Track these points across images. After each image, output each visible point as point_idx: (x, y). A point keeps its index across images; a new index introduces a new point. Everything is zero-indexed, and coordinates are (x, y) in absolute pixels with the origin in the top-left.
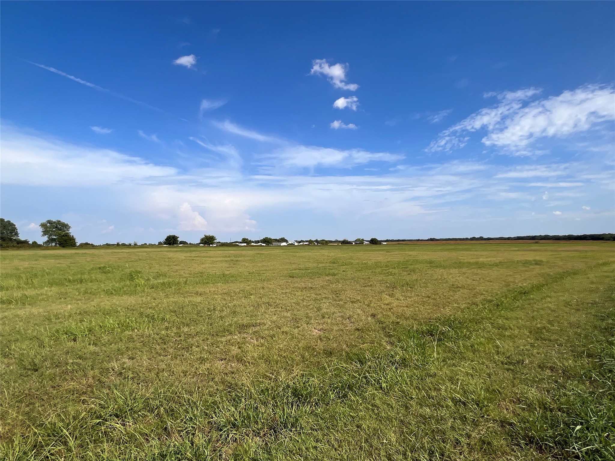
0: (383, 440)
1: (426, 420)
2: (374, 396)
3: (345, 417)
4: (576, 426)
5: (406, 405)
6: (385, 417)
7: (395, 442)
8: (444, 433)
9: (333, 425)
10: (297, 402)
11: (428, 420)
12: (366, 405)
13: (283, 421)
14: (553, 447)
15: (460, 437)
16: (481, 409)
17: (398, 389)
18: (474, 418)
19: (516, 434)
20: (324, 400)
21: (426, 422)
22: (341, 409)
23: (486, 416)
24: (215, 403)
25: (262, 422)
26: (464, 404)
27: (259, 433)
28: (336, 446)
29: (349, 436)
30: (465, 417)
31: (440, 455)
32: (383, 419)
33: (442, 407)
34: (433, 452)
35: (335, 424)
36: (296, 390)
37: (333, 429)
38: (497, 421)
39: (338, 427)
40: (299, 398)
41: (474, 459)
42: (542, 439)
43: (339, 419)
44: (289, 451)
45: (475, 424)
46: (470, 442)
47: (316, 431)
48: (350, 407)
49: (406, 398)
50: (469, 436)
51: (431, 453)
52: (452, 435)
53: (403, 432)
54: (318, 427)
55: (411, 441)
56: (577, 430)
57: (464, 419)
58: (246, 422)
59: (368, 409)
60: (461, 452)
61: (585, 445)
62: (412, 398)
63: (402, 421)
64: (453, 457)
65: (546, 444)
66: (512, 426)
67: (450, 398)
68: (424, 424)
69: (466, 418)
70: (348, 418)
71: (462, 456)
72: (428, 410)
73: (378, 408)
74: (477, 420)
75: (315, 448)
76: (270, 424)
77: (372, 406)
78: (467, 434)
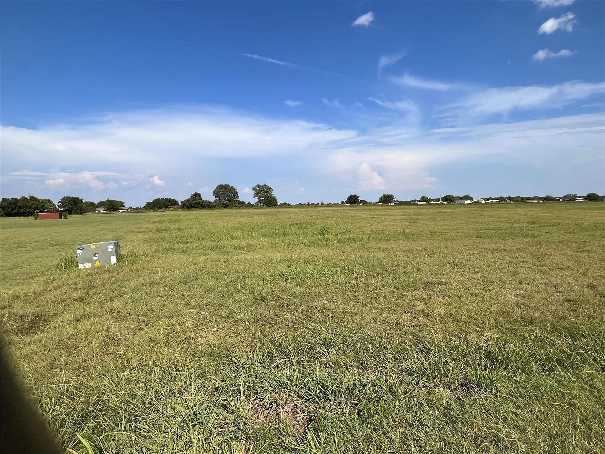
3: (552, 391)
9: (536, 396)
10: (491, 365)
12: (582, 385)
13: (476, 380)
20: (524, 369)
22: (547, 381)
24: (404, 349)
25: (452, 377)
27: (449, 386)
28: (542, 419)
29: (557, 412)
35: (540, 395)
36: (489, 353)
37: (536, 400)
39: (542, 400)
40: (493, 362)
43: (544, 391)
44: (485, 409)
47: (515, 397)
48: (559, 382)
54: (518, 395)
58: (436, 373)
59: (584, 389)
70: (556, 393)
75: (516, 414)
76: (461, 380)
77: (590, 386)
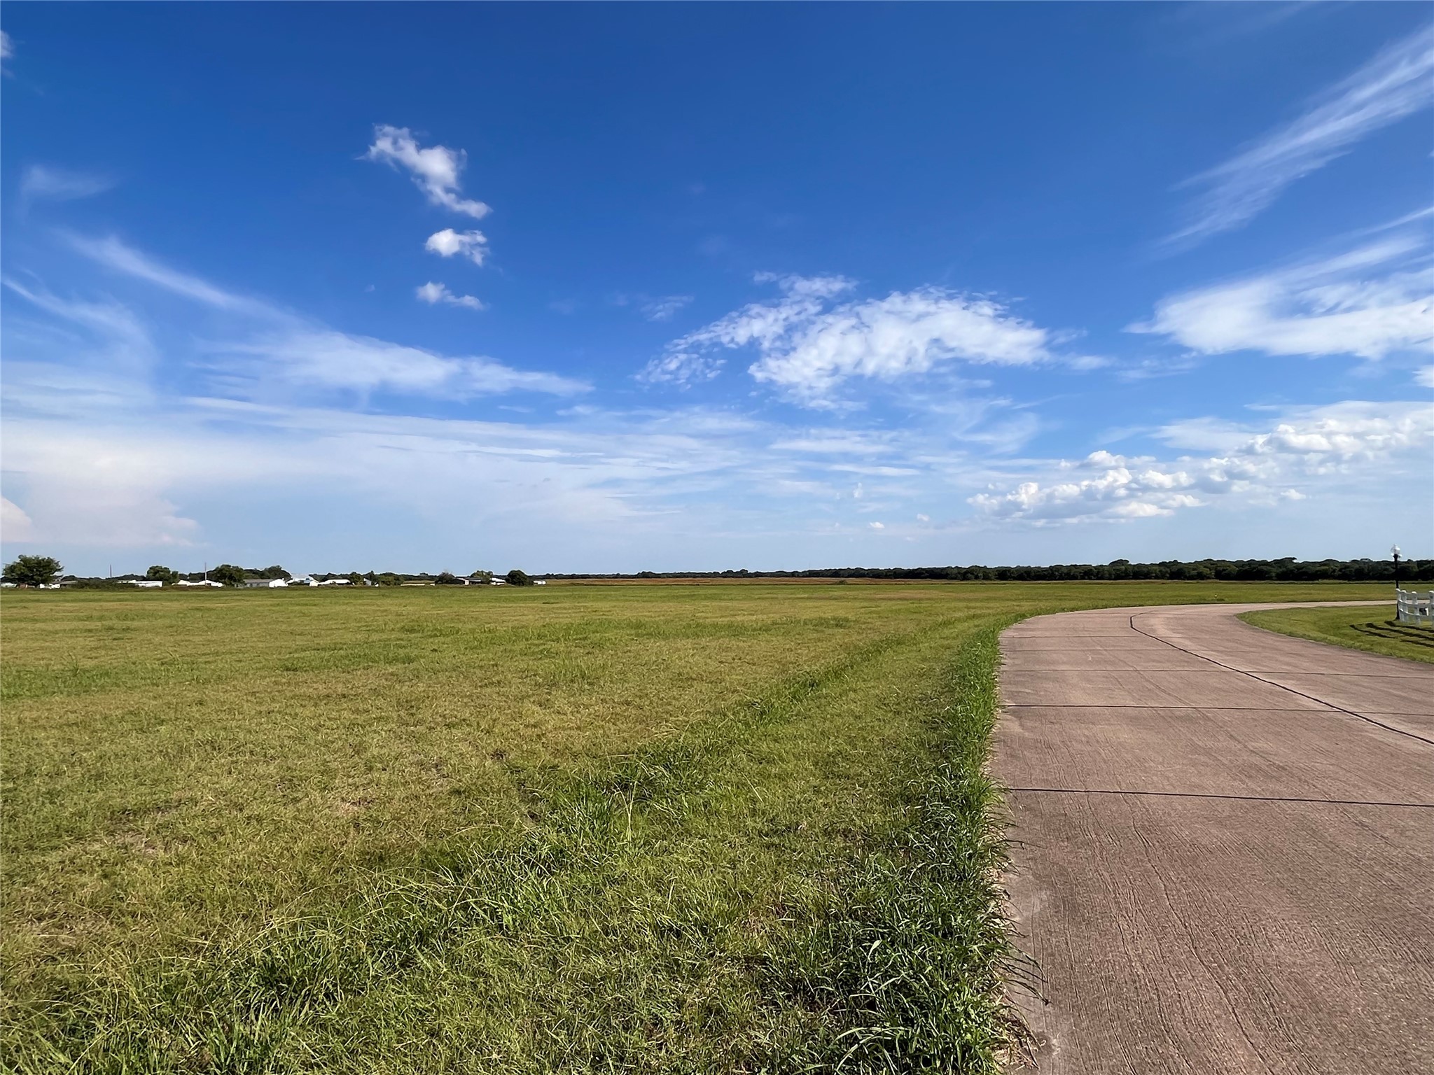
0: (490, 1053)
1: (594, 984)
2: (481, 949)
3: (400, 1017)
4: (873, 943)
5: (554, 957)
6: (501, 997)
7: (518, 1054)
8: (629, 1009)
9: (366, 1044)
10: (275, 1000)
11: (600, 985)
12: (459, 977)
13: (226, 1060)
14: (833, 993)
15: (663, 1011)
16: (710, 940)
17: (539, 924)
18: (694, 962)
19: (772, 980)
20: (350, 982)
21: (593, 990)
22: (391, 995)
23: (717, 954)
26: (678, 934)
29: (405, 1063)
30: (676, 961)
31: (617, 1061)
32: (497, 1001)
33: (632, 948)
34: (602, 1057)
35: (374, 1038)
36: (272, 970)
37: (365, 1053)
38: (739, 959)
39: (379, 1046)
40: (280, 989)
41: (688, 1053)
42: (815, 982)
43: (383, 1023)
45: (696, 974)
46: (682, 1017)
47: (319, 1066)
48: (419, 989)
49: (557, 942)
50: (680, 1004)
51: (598, 1061)
52: (645, 1009)
53: (539, 1025)
54: (325, 1057)
55: (555, 1042)
56: (875, 950)
57: (673, 968)
59: (461, 984)
60: (662, 1044)
61: (885, 976)
62: (568, 939)
63: (541, 999)
64: (643, 1059)
65: (822, 990)
66: (767, 965)
67: (650, 925)
68: (588, 995)
69: (678, 966)
70: (408, 1017)
71: (664, 1051)
72: (601, 961)
73: (487, 976)
74: (701, 965)
77: (474, 974)
78: (677, 1000)
